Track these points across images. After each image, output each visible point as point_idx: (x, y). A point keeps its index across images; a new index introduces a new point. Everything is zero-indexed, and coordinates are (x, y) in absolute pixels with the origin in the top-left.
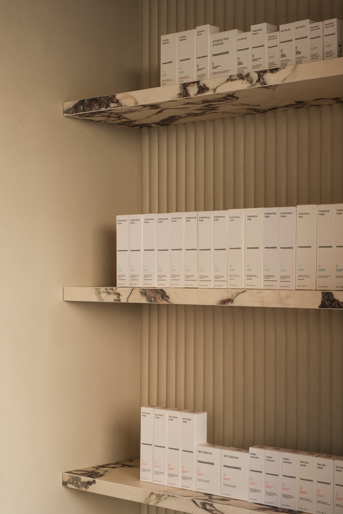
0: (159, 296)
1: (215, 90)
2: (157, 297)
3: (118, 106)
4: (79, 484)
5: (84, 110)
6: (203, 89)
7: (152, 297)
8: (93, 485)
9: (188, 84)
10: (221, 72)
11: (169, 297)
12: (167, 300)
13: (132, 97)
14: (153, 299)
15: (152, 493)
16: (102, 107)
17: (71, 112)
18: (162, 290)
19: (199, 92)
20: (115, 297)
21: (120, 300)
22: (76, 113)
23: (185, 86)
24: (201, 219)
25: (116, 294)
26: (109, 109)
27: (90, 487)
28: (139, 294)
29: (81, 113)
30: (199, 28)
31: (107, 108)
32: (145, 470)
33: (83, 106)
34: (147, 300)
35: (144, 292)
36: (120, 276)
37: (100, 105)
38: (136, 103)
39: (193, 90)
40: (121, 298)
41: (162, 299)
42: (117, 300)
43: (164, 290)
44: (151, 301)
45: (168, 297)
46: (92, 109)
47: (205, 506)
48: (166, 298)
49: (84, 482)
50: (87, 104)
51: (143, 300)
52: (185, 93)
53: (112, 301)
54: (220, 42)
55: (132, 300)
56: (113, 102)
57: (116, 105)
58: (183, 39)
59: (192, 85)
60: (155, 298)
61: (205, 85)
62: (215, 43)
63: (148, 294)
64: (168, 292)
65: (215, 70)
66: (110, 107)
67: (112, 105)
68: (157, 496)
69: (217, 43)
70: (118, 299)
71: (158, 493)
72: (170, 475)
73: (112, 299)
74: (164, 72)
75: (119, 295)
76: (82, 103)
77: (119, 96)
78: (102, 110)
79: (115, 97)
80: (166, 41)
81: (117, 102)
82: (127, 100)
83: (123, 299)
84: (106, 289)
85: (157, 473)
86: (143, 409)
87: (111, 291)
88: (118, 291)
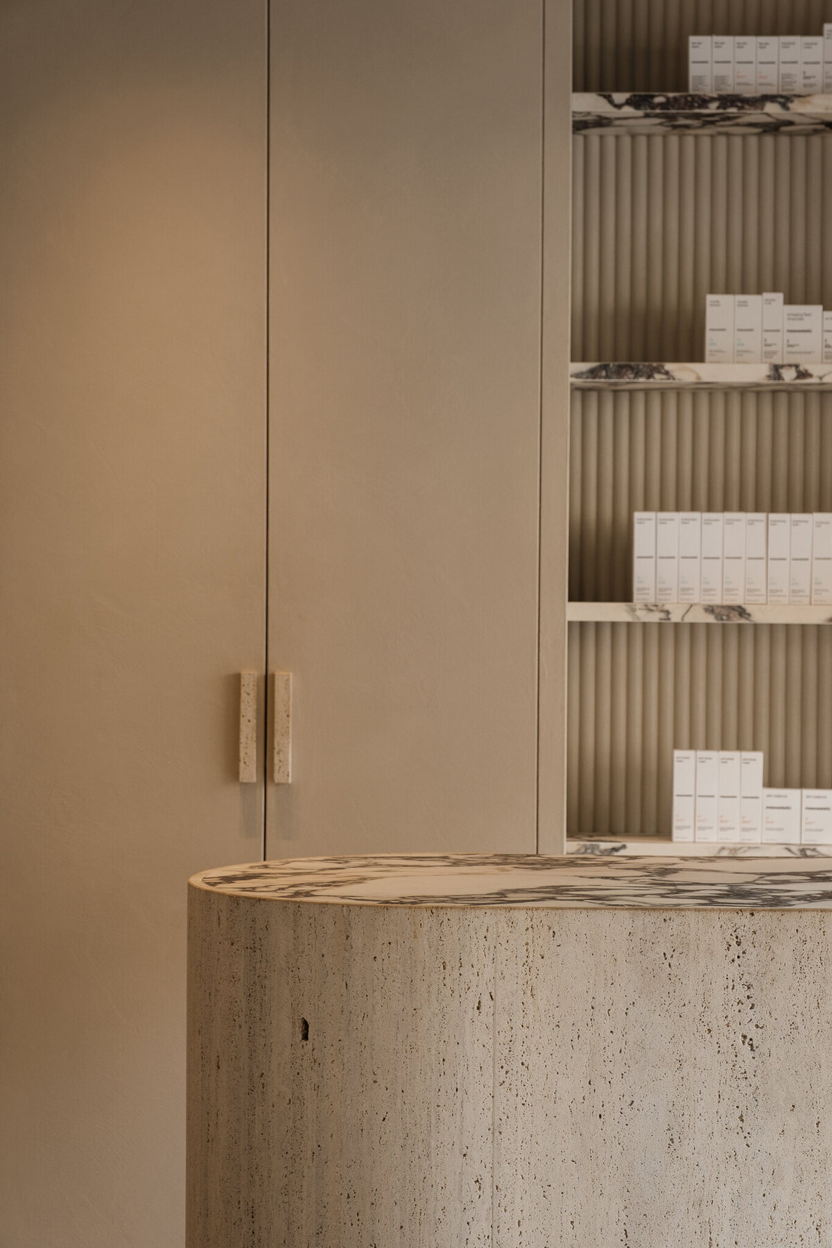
0: (734, 615)
1: (821, 378)
2: (731, 615)
3: (669, 379)
5: (607, 377)
6: (803, 374)
7: (723, 615)
8: (621, 851)
9: (782, 366)
10: (800, 353)
11: (752, 613)
12: (747, 619)
13: (692, 371)
14: (724, 617)
16: (641, 376)
17: (584, 376)
18: (740, 607)
19: (798, 377)
20: (662, 615)
21: (669, 619)
22: (595, 378)
23: (776, 368)
24: (773, 523)
25: (662, 611)
26: (651, 380)
27: (615, 854)
28: (702, 612)
29: (603, 380)
30: (767, 295)
31: (649, 377)
33: (606, 372)
34: (716, 618)
35: (710, 609)
36: (639, 589)
37: (637, 374)
38: (699, 378)
39: (789, 375)
40: (670, 616)
41: (739, 617)
42: (665, 619)
43: (743, 606)
44: (723, 620)
45: (749, 615)
46: (621, 377)
47: (805, 853)
48: (746, 616)
49: (606, 850)
50: (613, 370)
51: (711, 619)
52: (776, 375)
53: (659, 620)
54: (799, 317)
55: (689, 619)
56: (659, 372)
57: (664, 377)
58: (744, 304)
59: (788, 368)
60: (728, 616)
61: (806, 371)
62: (791, 317)
63: (717, 611)
64: (749, 609)
65: (790, 349)
66: (654, 378)
67: (657, 376)
68: (730, 850)
69: (794, 317)
70: (666, 617)
71: (731, 846)
72: (722, 829)
73: (655, 617)
74: (713, 340)
75: (668, 612)
76: (605, 367)
77: (669, 366)
78: (642, 380)
79: (663, 367)
80: (717, 304)
81: (667, 373)
82: (684, 373)
83: (675, 618)
84: (646, 606)
85: (701, 828)
86: (677, 753)
87: (654, 608)
88: (666, 607)
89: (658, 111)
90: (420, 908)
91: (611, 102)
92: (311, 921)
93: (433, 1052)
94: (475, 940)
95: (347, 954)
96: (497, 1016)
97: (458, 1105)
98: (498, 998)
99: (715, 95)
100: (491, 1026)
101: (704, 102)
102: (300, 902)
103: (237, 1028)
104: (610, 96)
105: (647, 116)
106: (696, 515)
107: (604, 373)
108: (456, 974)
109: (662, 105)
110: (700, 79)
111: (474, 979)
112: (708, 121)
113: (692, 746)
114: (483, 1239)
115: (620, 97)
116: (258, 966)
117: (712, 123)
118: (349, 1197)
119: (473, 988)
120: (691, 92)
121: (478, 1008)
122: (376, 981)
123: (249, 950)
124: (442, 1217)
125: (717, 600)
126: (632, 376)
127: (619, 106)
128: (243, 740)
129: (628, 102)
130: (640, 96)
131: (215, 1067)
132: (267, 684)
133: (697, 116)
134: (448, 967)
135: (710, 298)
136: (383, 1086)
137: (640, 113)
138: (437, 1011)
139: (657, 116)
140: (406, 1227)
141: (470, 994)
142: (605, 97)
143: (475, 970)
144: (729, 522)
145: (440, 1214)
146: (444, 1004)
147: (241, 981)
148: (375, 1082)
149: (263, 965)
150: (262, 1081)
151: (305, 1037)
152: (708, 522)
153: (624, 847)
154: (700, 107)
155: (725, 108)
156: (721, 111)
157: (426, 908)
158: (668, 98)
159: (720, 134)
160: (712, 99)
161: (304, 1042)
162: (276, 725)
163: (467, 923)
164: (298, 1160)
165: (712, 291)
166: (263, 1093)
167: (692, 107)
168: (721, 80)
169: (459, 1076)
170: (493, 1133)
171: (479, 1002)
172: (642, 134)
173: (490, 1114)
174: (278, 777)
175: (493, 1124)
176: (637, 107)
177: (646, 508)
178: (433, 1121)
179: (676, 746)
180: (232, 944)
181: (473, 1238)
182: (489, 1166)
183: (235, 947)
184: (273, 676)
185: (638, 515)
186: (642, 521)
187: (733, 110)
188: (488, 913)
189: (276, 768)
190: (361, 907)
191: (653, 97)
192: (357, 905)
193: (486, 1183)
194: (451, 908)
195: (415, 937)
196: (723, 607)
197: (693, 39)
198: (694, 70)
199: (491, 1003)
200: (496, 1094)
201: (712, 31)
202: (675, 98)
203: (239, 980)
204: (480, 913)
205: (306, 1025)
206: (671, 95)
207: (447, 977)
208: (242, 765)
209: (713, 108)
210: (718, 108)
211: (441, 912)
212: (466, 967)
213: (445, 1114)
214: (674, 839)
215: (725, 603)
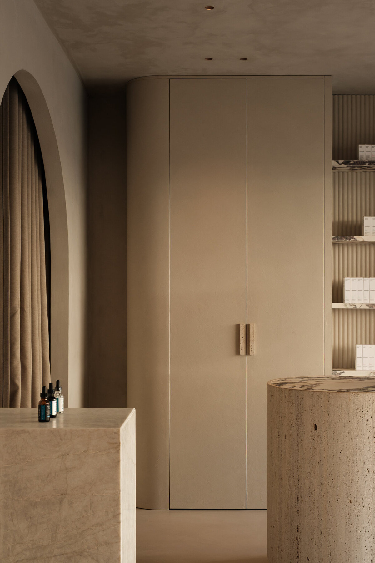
4: (336, 374)
5: (338, 240)
8: (343, 373)
13: (362, 238)
15: (372, 372)
20: (354, 307)
25: (354, 305)
26: (350, 241)
27: (342, 374)
28: (366, 306)
29: (336, 241)
31: (350, 240)
32: (358, 367)
34: (369, 307)
35: (367, 305)
36: (346, 299)
37: (346, 239)
38: (363, 240)
40: (356, 307)
44: (371, 308)
46: (342, 240)
50: (340, 238)
51: (368, 308)
53: (353, 308)
55: (362, 308)
56: (353, 238)
57: (354, 240)
60: (373, 307)
63: (369, 305)
67: (352, 239)
68: (374, 373)
72: (370, 367)
73: (352, 307)
74: (366, 229)
75: (356, 306)
76: (337, 237)
77: (355, 237)
78: (347, 240)
79: (353, 237)
80: (367, 219)
81: (355, 239)
82: (359, 238)
83: (358, 307)
84: (350, 304)
85: (364, 367)
86: (357, 345)
87: (352, 305)
88: (355, 304)
89: (351, 165)
90: (351, 393)
91: (338, 163)
92: (317, 397)
93: (355, 433)
94: (367, 402)
95: (329, 406)
96: (373, 423)
97: (362, 448)
98: (373, 418)
99: (367, 161)
100: (371, 426)
101: (364, 163)
102: (314, 391)
103: (293, 427)
104: (338, 161)
105: (348, 167)
106: (362, 278)
107: (337, 239)
108: (361, 411)
109: (352, 164)
110: (362, 157)
111: (367, 413)
112: (363, 168)
113: (361, 344)
114: (369, 486)
115: (341, 162)
116: (300, 409)
117: (364, 169)
118: (330, 475)
119: (366, 415)
120: (360, 160)
121: (368, 421)
122: (338, 414)
123: (296, 405)
124: (358, 480)
125: (368, 302)
126: (345, 239)
127: (341, 164)
128: (241, 343)
129: (343, 163)
130: (347, 161)
131: (284, 438)
132: (247, 327)
133: (361, 167)
134: (359, 409)
135: (365, 218)
136: (340, 443)
137: (346, 166)
138: (356, 422)
139: (350, 167)
140: (347, 483)
141: (365, 417)
142: (336, 161)
143: (367, 410)
144: (371, 280)
145: (357, 479)
146: (358, 420)
147: (294, 414)
148: (338, 442)
149: (302, 409)
150: (302, 442)
151: (316, 429)
152: (365, 280)
153: (344, 372)
154: (363, 164)
155: (370, 165)
156: (369, 165)
157: (353, 393)
158: (354, 162)
159: (364, 171)
160: (367, 162)
161: (315, 431)
162: (250, 338)
163: (364, 397)
164: (314, 464)
165: (365, 216)
166: (302, 445)
167: (361, 164)
168: (368, 157)
169: (363, 440)
170: (372, 456)
171: (368, 419)
172: (341, 172)
173: (371, 450)
174: (251, 353)
175: (372, 454)
176: (346, 164)
177: (348, 277)
178: (355, 453)
179: (357, 344)
180: (290, 403)
181: (367, 486)
182: (371, 465)
183: (291, 404)
184: (249, 325)
185: (346, 279)
186: (347, 280)
187: (373, 165)
188: (370, 394)
189: (250, 351)
190: (333, 392)
191: (350, 161)
192: (332, 392)
193: (370, 470)
194: (360, 393)
195: (349, 401)
196: (371, 304)
197: (360, 145)
198: (360, 154)
199: (372, 419)
200: (373, 445)
201: (365, 143)
202: (356, 162)
203: (293, 413)
204: (368, 394)
205: (316, 426)
206: (355, 161)
207: (359, 412)
208: (241, 350)
209: (367, 164)
210: (368, 165)
211: (357, 394)
212: (364, 409)
213: (358, 451)
214: (357, 370)
215: (370, 303)
